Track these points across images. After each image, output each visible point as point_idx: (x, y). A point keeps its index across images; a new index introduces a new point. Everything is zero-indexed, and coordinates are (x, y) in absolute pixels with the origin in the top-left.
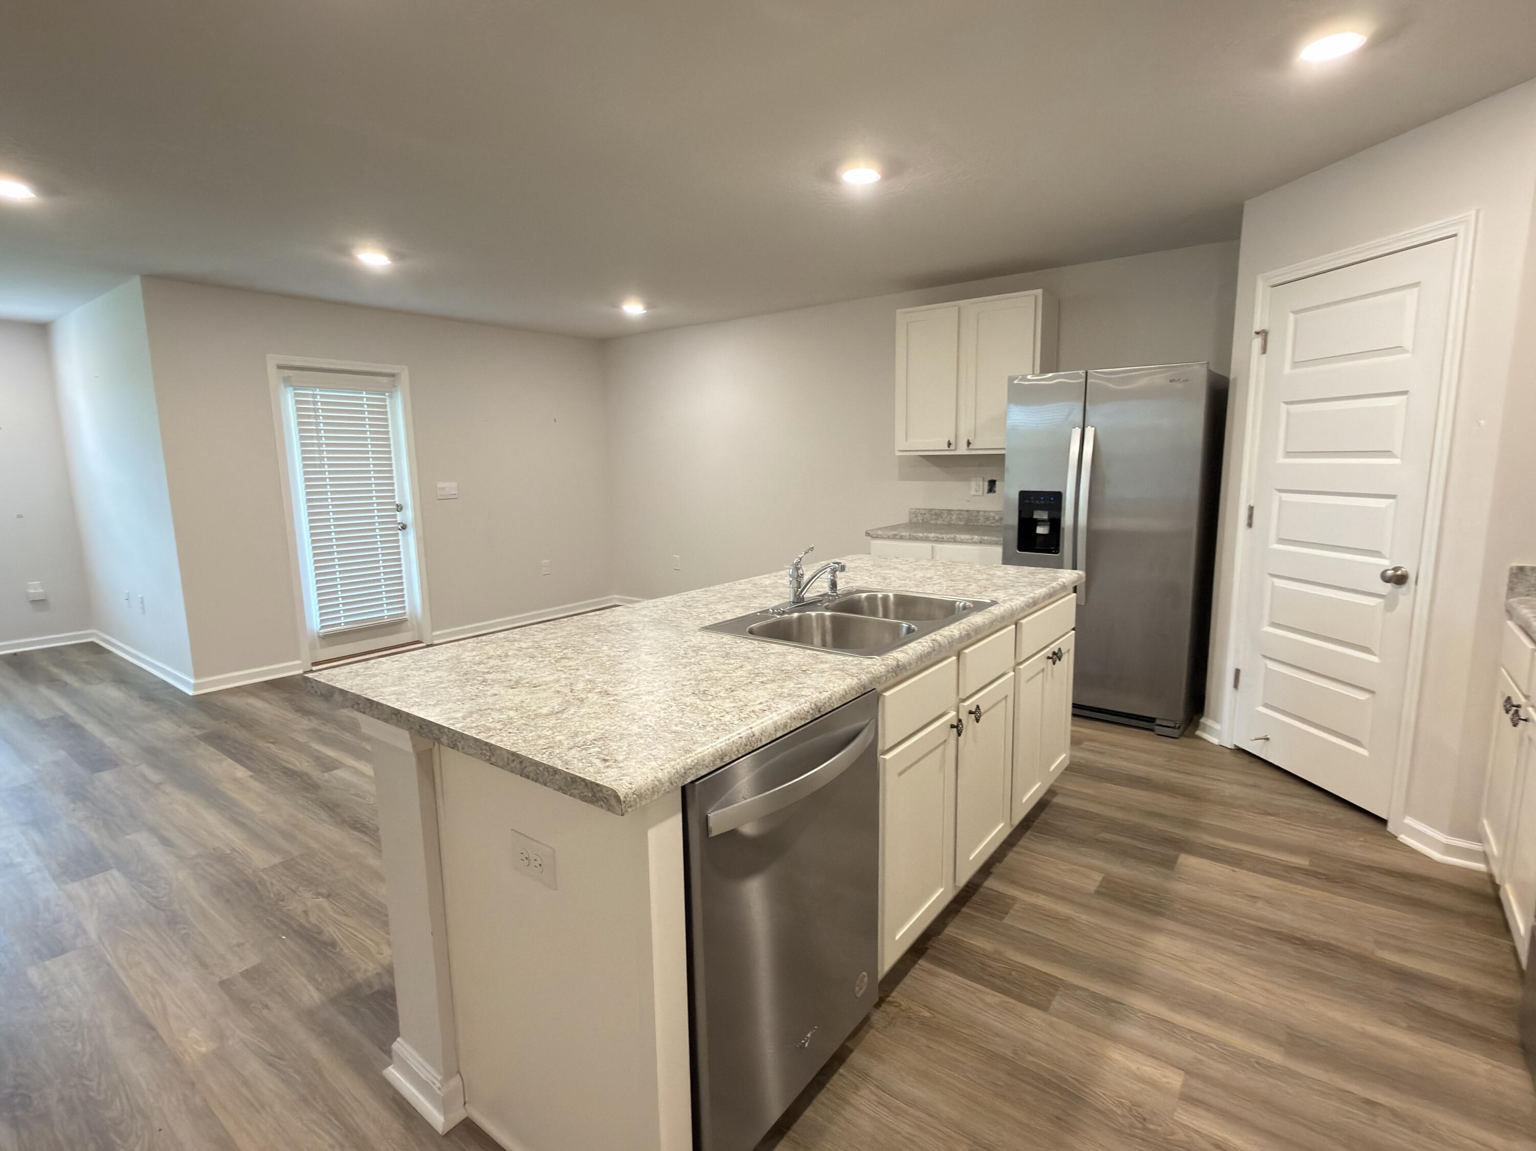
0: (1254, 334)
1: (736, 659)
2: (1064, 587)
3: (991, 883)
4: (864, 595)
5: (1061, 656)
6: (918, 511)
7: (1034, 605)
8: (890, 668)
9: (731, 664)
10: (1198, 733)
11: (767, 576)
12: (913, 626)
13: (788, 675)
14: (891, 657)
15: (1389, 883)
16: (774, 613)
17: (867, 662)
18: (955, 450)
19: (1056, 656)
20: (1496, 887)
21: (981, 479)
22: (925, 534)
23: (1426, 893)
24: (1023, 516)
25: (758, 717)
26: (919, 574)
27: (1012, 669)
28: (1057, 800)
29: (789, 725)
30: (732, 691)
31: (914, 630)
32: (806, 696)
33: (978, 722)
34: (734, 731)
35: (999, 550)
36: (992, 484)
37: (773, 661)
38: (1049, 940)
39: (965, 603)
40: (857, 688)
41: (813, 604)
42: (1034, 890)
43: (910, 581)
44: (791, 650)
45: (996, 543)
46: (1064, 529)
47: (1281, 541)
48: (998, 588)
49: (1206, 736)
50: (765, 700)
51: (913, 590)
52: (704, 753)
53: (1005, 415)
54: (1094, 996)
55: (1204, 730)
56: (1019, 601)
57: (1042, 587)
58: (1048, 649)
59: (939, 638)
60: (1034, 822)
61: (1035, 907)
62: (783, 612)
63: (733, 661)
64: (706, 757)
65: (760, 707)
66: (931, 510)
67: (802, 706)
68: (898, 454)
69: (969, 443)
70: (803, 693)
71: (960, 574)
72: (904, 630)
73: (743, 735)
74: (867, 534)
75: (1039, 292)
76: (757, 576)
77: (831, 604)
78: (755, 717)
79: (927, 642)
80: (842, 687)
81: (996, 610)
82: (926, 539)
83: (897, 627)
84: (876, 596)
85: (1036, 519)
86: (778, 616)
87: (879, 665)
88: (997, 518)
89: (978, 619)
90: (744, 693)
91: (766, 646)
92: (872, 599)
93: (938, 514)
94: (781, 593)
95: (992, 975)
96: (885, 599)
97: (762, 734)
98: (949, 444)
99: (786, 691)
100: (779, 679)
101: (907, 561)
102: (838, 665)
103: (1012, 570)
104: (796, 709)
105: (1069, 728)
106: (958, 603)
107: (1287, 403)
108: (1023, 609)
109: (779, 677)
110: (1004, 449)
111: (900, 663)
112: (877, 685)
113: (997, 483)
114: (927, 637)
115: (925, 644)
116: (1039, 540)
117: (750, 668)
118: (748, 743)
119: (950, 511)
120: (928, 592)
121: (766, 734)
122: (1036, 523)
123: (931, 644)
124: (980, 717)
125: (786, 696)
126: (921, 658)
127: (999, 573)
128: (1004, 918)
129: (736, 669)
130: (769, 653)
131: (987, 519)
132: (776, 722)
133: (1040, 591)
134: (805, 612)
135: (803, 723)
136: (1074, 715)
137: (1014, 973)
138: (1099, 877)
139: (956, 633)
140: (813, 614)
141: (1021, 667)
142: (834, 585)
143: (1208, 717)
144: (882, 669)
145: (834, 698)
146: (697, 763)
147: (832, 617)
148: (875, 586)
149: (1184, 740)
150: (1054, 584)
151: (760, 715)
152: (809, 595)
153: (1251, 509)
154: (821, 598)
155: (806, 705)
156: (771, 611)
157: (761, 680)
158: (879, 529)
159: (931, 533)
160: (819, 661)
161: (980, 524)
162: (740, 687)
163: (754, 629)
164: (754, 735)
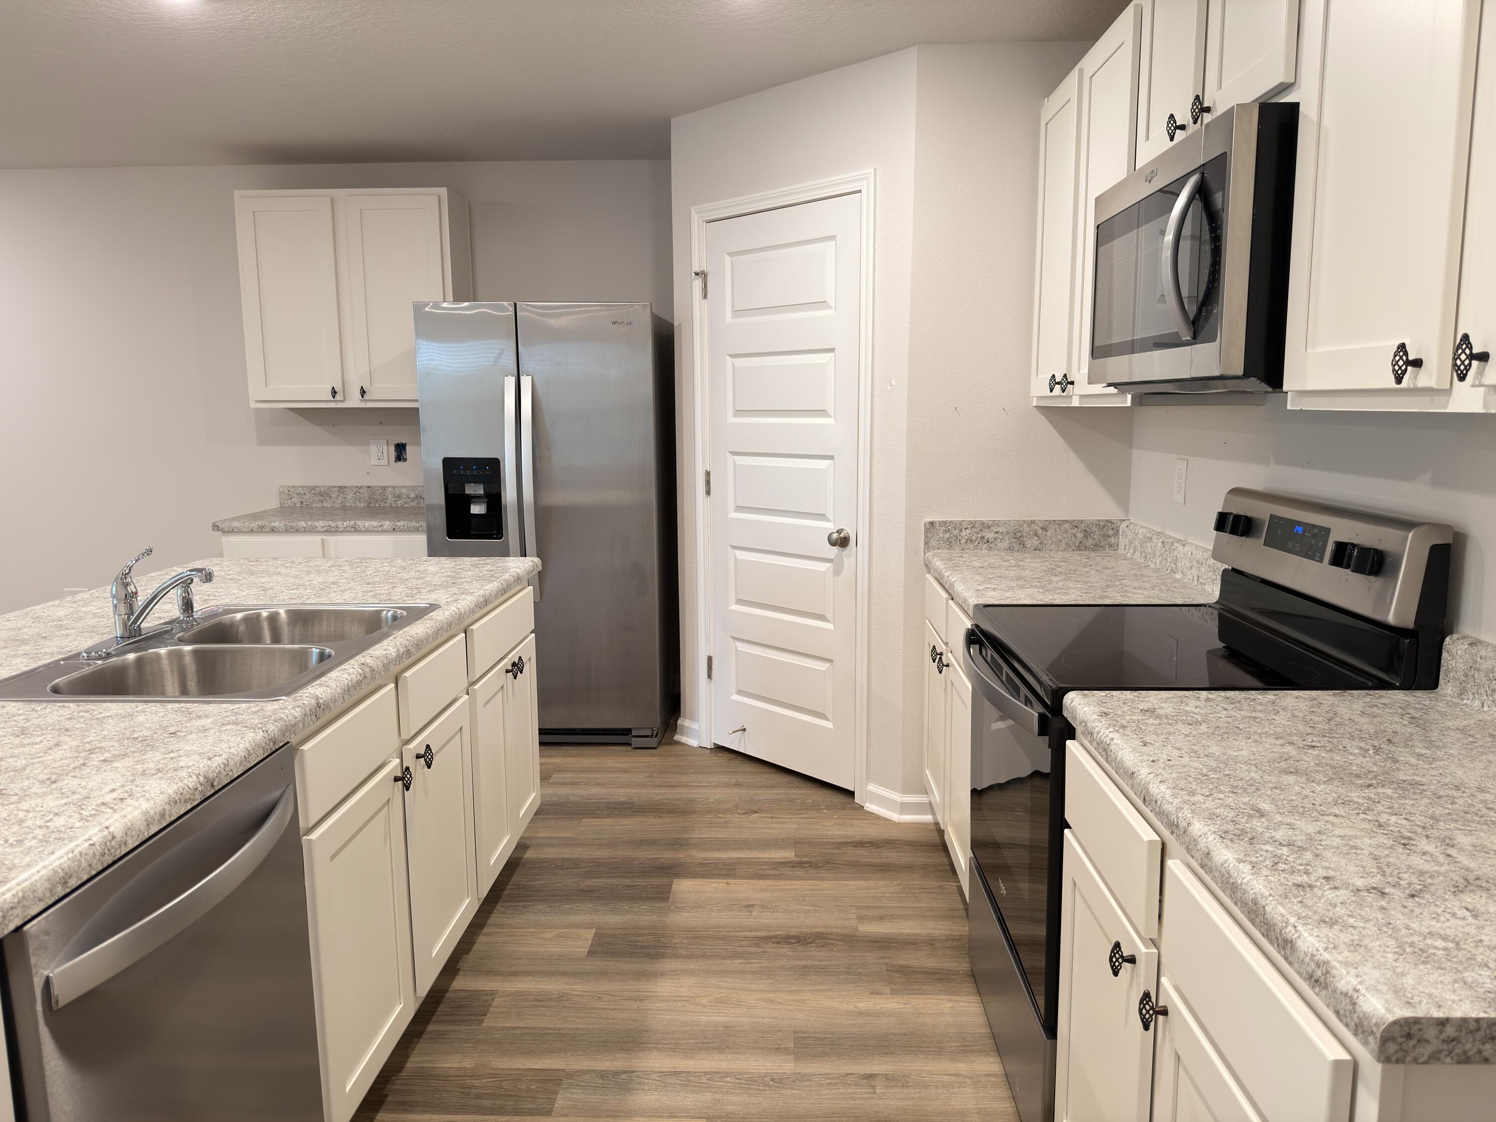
0: (694, 274)
1: (43, 734)
2: (518, 579)
3: (459, 983)
4: (239, 616)
5: (523, 667)
6: (292, 490)
7: (486, 605)
8: (308, 709)
9: (36, 743)
10: (677, 737)
11: (57, 602)
12: (328, 650)
13: (148, 744)
14: (306, 695)
15: (863, 855)
16: (89, 658)
17: (270, 707)
18: (343, 401)
19: (517, 668)
20: (941, 832)
21: (385, 441)
22: (309, 523)
23: (890, 856)
24: (451, 492)
25: (115, 811)
26: (317, 580)
27: (465, 691)
28: (529, 855)
29: (168, 813)
30: (54, 782)
31: (330, 656)
32: (188, 767)
33: (429, 767)
34: (78, 838)
35: (421, 539)
36: (400, 451)
37: (112, 727)
38: (541, 1029)
39: (395, 612)
40: (263, 745)
41: (158, 637)
42: (516, 974)
43: (306, 589)
44: (140, 708)
45: (417, 530)
46: (506, 507)
47: (739, 509)
48: (434, 588)
49: (684, 739)
50: (118, 784)
51: (311, 601)
52: (33, 880)
53: (413, 354)
54: (603, 1074)
55: (682, 734)
56: (466, 602)
57: (491, 581)
58: (506, 660)
59: (369, 661)
60: (504, 890)
61: (519, 996)
62: (108, 654)
63: (38, 739)
64: (38, 885)
65: (114, 795)
66: (314, 488)
67: (186, 781)
68: (253, 405)
69: (363, 392)
70: (182, 764)
71: (378, 573)
72: (314, 658)
73: (95, 839)
74: (216, 527)
75: (443, 191)
76: (37, 604)
77: (188, 635)
78: (109, 810)
79: (353, 668)
80: (241, 746)
81: (439, 616)
82: (313, 531)
83: (303, 655)
84: (258, 616)
85: (468, 495)
86: (100, 662)
87: (291, 707)
88: (412, 495)
89: (419, 629)
90: (76, 782)
91: (93, 708)
92: (253, 621)
93: (324, 494)
94: (93, 627)
95: (479, 1096)
96: (273, 619)
97: (126, 834)
98: (334, 393)
99: (152, 765)
100: (133, 752)
101: (293, 562)
102: (226, 717)
103: (447, 563)
104: (175, 787)
105: (538, 760)
106: (385, 612)
107: (732, 356)
108: (472, 611)
109: (132, 749)
110: (417, 401)
111: (321, 701)
112: (292, 736)
113: (408, 448)
114: (352, 662)
115: (352, 670)
116: (474, 521)
117: (75, 743)
118: (106, 851)
119: (342, 489)
120: (337, 601)
121: (134, 833)
122: (470, 500)
123: (359, 670)
124: (431, 760)
125: (153, 772)
126: (348, 690)
127: (431, 568)
128: (482, 1021)
129: (50, 749)
130: (104, 718)
131: (399, 497)
132: (145, 813)
133: (492, 587)
134: (147, 650)
135: (189, 807)
136: (541, 744)
137: (504, 1084)
138: (590, 934)
139: (392, 651)
140: (163, 651)
141: (476, 687)
142: (188, 605)
143: (685, 718)
144: (298, 713)
145: (232, 763)
146: (24, 897)
147: (195, 652)
148: (252, 602)
149: (663, 749)
150: (507, 576)
151: (116, 807)
152: (149, 623)
153: (708, 474)
154: (169, 627)
155: (191, 780)
156: (85, 655)
157: (102, 758)
158: (235, 519)
159: (318, 520)
160: (193, 715)
161: (388, 505)
162: (67, 774)
163: (61, 685)
164: (114, 838)
